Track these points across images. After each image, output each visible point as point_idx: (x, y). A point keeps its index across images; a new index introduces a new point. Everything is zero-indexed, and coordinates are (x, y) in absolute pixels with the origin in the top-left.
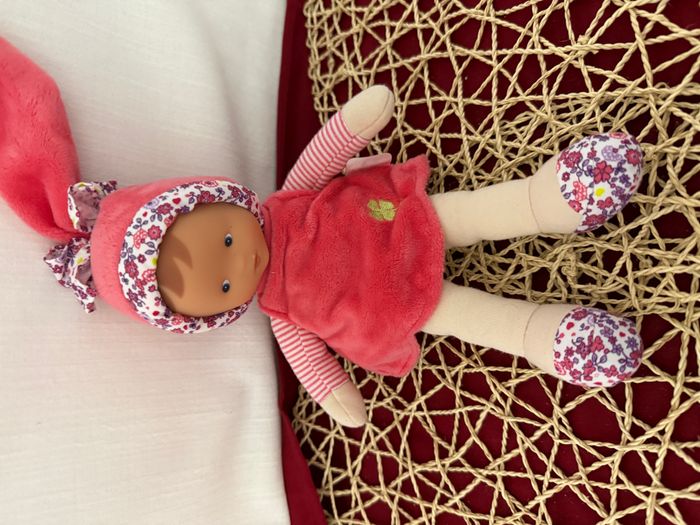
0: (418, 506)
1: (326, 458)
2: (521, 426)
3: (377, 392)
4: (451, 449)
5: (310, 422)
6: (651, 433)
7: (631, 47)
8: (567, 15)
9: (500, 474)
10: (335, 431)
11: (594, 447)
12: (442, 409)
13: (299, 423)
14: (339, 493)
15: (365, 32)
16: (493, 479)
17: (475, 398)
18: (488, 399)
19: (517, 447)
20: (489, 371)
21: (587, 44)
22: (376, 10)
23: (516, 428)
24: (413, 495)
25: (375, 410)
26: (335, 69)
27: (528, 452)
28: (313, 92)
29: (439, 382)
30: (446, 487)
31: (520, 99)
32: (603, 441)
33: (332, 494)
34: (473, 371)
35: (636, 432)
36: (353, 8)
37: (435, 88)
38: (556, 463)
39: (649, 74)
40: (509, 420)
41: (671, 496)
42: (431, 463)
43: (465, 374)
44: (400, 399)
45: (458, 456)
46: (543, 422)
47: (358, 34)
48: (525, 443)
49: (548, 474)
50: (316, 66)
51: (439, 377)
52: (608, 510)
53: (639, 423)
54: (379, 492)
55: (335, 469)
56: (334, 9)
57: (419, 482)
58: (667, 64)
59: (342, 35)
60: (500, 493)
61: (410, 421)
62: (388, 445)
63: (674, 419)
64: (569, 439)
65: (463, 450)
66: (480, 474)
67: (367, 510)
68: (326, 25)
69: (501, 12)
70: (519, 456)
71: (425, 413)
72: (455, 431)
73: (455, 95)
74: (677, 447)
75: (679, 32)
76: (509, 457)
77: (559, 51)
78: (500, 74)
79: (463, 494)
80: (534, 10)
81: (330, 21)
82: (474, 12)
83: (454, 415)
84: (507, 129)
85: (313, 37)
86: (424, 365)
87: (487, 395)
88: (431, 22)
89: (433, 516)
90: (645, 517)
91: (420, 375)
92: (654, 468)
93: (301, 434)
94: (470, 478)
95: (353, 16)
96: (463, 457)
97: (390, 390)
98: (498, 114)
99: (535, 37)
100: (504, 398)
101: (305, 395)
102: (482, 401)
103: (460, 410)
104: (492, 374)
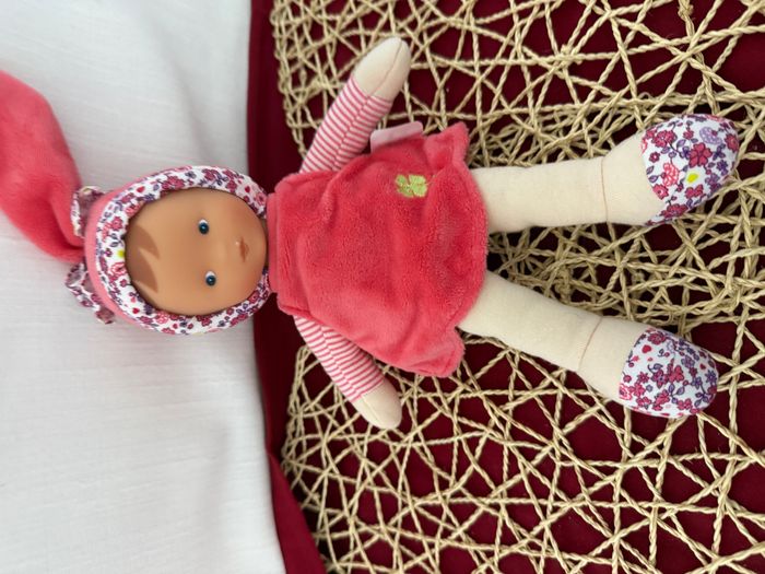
0: (420, 543)
1: (320, 499)
2: (522, 450)
4: (452, 479)
5: (301, 462)
6: (650, 448)
7: (614, 57)
8: (549, 24)
9: (503, 502)
10: (328, 470)
11: (596, 467)
12: (440, 438)
13: (289, 464)
14: (337, 535)
15: (339, 42)
16: (497, 507)
17: (473, 424)
18: (486, 423)
19: (518, 472)
20: (486, 396)
21: (569, 54)
22: (350, 18)
23: (516, 453)
24: (414, 530)
25: (369, 445)
26: (308, 82)
27: (531, 477)
28: (285, 108)
29: (436, 410)
30: (449, 520)
31: (505, 112)
32: (604, 460)
33: (328, 538)
34: (469, 396)
35: (636, 448)
36: (324, 16)
37: (417, 102)
38: (560, 486)
39: (632, 85)
40: (510, 445)
41: (672, 510)
42: (432, 496)
43: (462, 400)
44: (396, 431)
45: (459, 487)
46: (544, 445)
47: (331, 44)
48: (527, 468)
49: (551, 498)
50: (287, 79)
51: (435, 405)
52: (612, 528)
53: (638, 439)
54: (379, 531)
55: (331, 511)
56: (303, 17)
57: (421, 517)
58: (650, 74)
59: (314, 45)
60: (504, 522)
61: (408, 453)
62: (386, 480)
63: (671, 433)
64: (570, 460)
65: (464, 479)
66: (483, 503)
67: (368, 551)
68: (296, 34)
69: (481, 21)
70: (522, 482)
71: (423, 443)
72: (455, 460)
73: (438, 109)
74: (676, 460)
75: (660, 42)
76: (511, 483)
77: (543, 61)
78: (483, 86)
79: (466, 525)
80: (516, 18)
81: (300, 30)
82: (454, 21)
83: (452, 443)
84: (492, 143)
85: (282, 48)
86: (419, 393)
87: (485, 419)
88: (409, 31)
89: (436, 550)
90: (649, 533)
91: (415, 404)
92: (654, 483)
93: (291, 476)
94: (473, 508)
95: (325, 25)
96: (465, 486)
98: (483, 129)
99: (518, 47)
100: (503, 422)
101: (294, 434)
102: (481, 426)
103: (458, 438)
104: (489, 398)
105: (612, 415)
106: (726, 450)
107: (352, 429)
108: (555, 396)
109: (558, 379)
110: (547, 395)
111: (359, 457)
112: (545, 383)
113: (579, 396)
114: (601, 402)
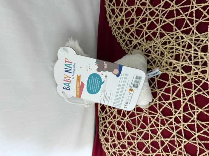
0: (132, 142)
1: (108, 135)
2: (152, 117)
3: (117, 117)
4: (137, 126)
5: (103, 127)
6: (179, 111)
10: (109, 128)
11: (168, 118)
12: (133, 117)
13: (101, 128)
14: (113, 143)
16: (148, 131)
17: (140, 113)
19: (152, 122)
23: (150, 117)
24: (130, 140)
25: (117, 122)
27: (155, 122)
29: (131, 111)
30: (138, 136)
33: (111, 144)
35: (176, 112)
38: (161, 123)
42: (133, 131)
43: (137, 108)
44: (122, 117)
46: (156, 115)
48: (153, 120)
49: (160, 126)
53: (176, 110)
54: (122, 142)
55: (111, 138)
57: (131, 136)
60: (150, 134)
61: (126, 122)
62: (122, 129)
63: (182, 107)
64: (162, 117)
65: (140, 126)
66: (145, 130)
67: (121, 146)
70: (153, 124)
71: (129, 119)
72: (137, 122)
74: (185, 113)
76: (150, 125)
79: (142, 136)
83: (136, 118)
87: (143, 111)
89: (136, 143)
92: (181, 119)
94: (142, 132)
96: (140, 127)
97: (120, 116)
100: (147, 111)
101: (101, 121)
102: (142, 113)
105: (169, 105)
106: (194, 109)
107: (112, 118)
108: (157, 103)
109: (157, 99)
110: (155, 104)
111: (115, 125)
113: (162, 103)
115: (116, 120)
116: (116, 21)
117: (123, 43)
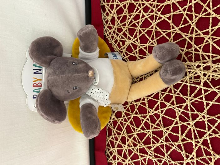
2: (158, 160)
3: (117, 158)
12: (136, 160)
17: (144, 155)
18: (147, 154)
23: (157, 161)
29: (133, 152)
34: (141, 147)
40: (155, 160)
43: (140, 149)
44: (123, 159)
46: (163, 158)
51: (133, 150)
53: (188, 154)
71: (131, 161)
83: (139, 161)
86: (128, 148)
87: (147, 153)
91: (127, 151)
97: (120, 157)
100: (152, 154)
102: (146, 155)
103: (140, 159)
104: (147, 147)
105: (179, 148)
107: (112, 159)
108: (163, 145)
109: (163, 140)
110: (161, 145)
112: (160, 142)
113: (169, 144)
114: (175, 145)
115: (117, 161)
116: (107, 19)
117: (115, 44)
